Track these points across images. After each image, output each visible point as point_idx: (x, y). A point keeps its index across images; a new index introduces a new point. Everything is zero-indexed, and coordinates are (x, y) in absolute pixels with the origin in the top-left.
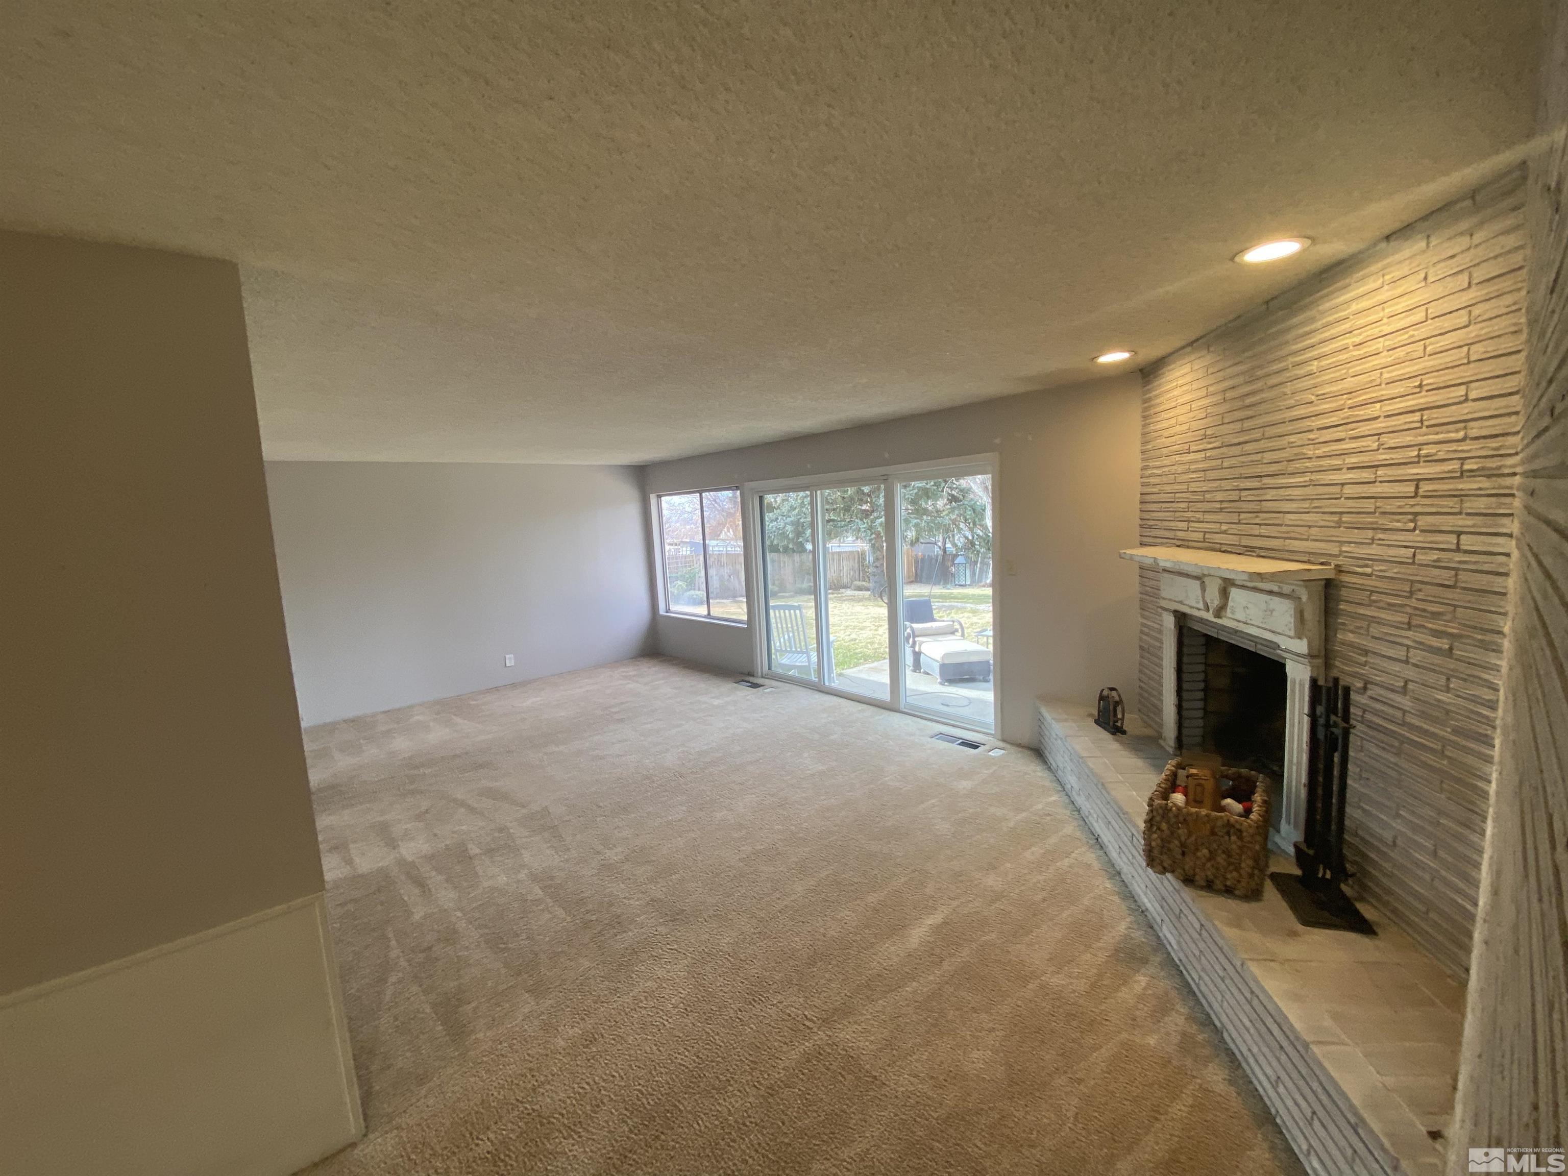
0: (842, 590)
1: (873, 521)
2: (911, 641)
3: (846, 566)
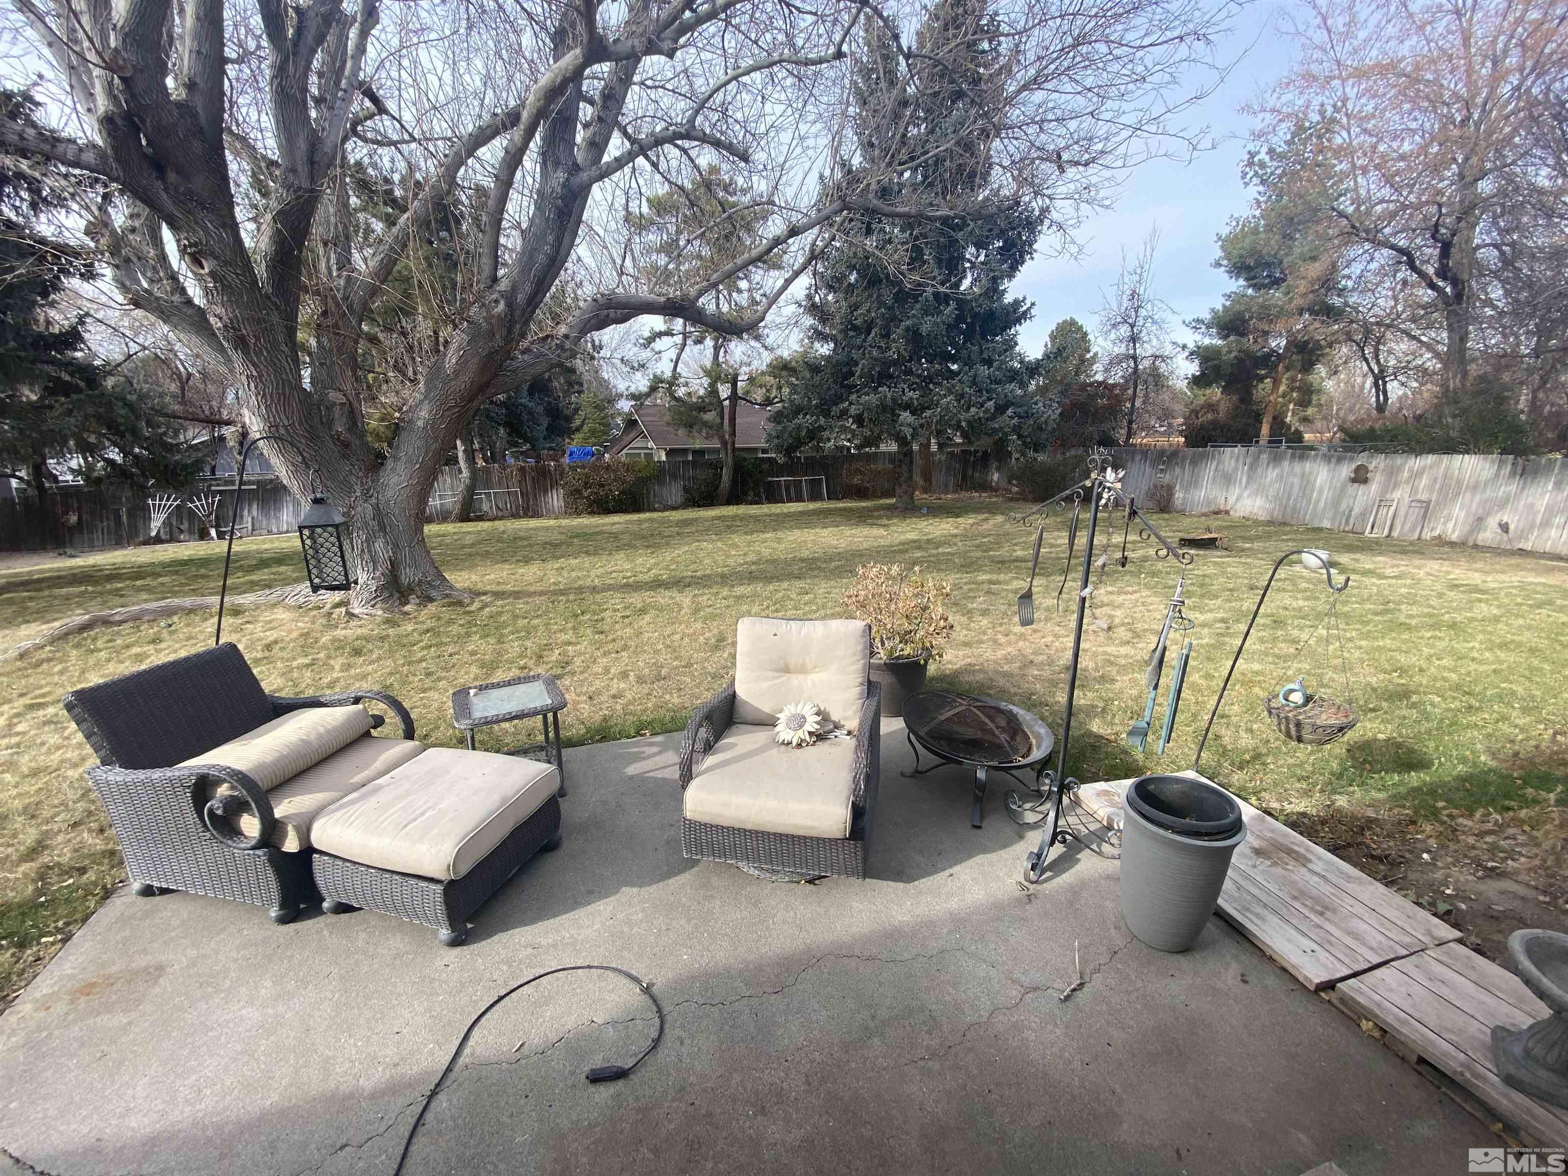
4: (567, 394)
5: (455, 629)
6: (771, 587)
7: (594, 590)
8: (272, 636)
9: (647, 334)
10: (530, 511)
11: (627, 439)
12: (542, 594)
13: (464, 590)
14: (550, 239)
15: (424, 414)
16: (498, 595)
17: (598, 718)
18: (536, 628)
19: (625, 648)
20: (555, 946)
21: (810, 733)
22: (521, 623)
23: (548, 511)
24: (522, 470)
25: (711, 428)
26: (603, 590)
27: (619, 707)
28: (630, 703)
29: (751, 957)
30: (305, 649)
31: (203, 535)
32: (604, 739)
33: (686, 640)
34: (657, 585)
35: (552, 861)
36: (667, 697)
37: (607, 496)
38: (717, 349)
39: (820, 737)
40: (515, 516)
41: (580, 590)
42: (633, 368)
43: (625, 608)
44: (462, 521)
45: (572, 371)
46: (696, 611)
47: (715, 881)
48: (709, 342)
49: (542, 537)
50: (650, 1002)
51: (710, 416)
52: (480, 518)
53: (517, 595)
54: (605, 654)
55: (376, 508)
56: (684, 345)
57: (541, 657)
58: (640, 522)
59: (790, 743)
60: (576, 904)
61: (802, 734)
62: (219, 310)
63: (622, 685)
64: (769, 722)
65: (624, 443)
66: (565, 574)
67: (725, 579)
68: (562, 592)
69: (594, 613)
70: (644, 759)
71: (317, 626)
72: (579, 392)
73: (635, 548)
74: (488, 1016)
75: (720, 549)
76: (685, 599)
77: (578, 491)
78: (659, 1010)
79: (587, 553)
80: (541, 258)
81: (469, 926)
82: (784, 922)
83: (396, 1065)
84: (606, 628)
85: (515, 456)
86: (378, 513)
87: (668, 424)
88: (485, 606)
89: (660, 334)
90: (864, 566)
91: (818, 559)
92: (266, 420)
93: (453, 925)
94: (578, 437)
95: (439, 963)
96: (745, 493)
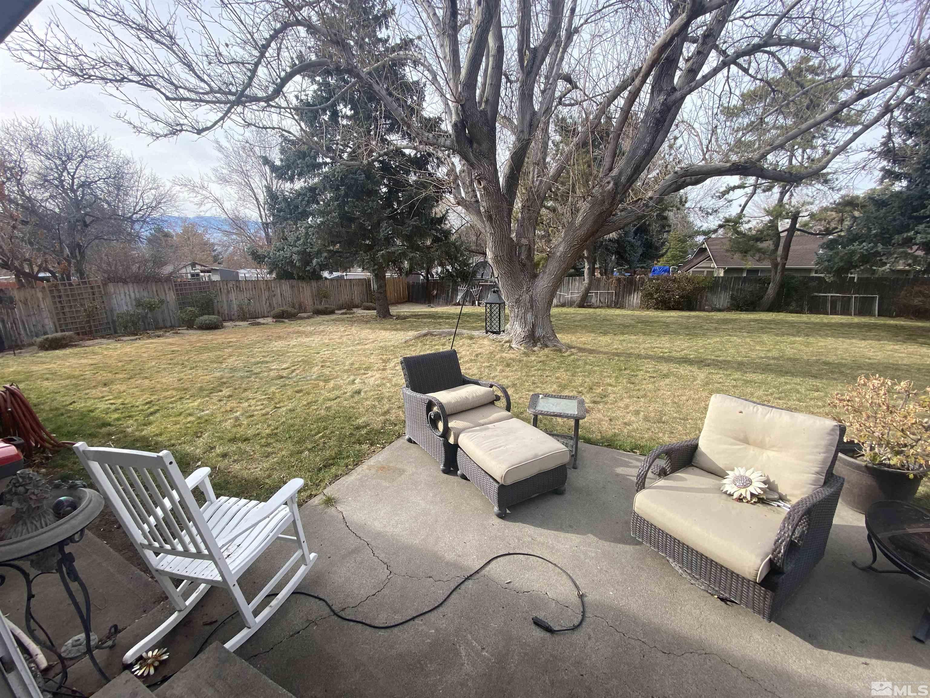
0: (355, 310)
1: (375, 254)
2: (441, 425)
3: (357, 291)
4: (660, 232)
5: (554, 364)
6: (782, 379)
7: (639, 356)
8: (480, 351)
9: (723, 189)
10: (618, 304)
11: (696, 261)
12: (605, 353)
13: (565, 344)
14: (648, 139)
15: (561, 249)
16: (581, 350)
17: (610, 433)
18: (595, 372)
19: (645, 396)
20: (543, 544)
21: (752, 495)
22: (588, 367)
23: (629, 305)
24: (619, 280)
25: (764, 253)
26: (646, 358)
27: (626, 431)
28: (634, 430)
29: (656, 620)
30: (489, 359)
31: (473, 304)
32: (609, 446)
33: (691, 402)
34: (685, 361)
35: (556, 501)
36: (661, 435)
37: (670, 298)
38: (783, 194)
39: (761, 500)
40: (609, 307)
41: (630, 355)
42: (708, 213)
43: (654, 371)
44: (580, 307)
45: (666, 218)
46: (707, 384)
47: (649, 560)
48: (777, 190)
49: (619, 321)
50: (580, 605)
51: (767, 245)
52: (590, 307)
53: (591, 352)
54: (630, 397)
55: (531, 297)
56: (754, 193)
57: (591, 389)
58: (689, 317)
59: (731, 495)
60: (560, 528)
61: (745, 493)
62: (484, 204)
63: (633, 418)
64: (720, 474)
65: (693, 264)
66: (624, 344)
67: (741, 366)
68: (617, 355)
69: (633, 371)
70: (630, 467)
71: (497, 350)
72: (668, 232)
73: (679, 334)
74: (501, 558)
75: (746, 343)
76: (701, 375)
77: (651, 295)
78: (584, 612)
79: (644, 334)
80: (640, 152)
81: (508, 511)
82: (690, 614)
83: (459, 556)
84: (637, 382)
85: (619, 271)
86: (532, 300)
87: (727, 251)
88: (572, 354)
89: (734, 188)
90: (867, 377)
91: (844, 365)
92: (494, 253)
93: (500, 506)
94: (663, 260)
95: (491, 522)
96: (788, 304)
